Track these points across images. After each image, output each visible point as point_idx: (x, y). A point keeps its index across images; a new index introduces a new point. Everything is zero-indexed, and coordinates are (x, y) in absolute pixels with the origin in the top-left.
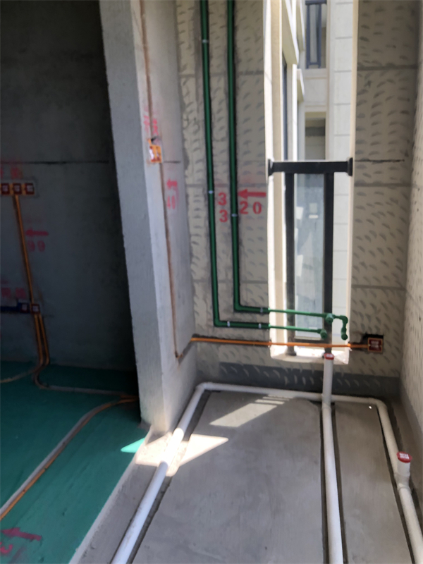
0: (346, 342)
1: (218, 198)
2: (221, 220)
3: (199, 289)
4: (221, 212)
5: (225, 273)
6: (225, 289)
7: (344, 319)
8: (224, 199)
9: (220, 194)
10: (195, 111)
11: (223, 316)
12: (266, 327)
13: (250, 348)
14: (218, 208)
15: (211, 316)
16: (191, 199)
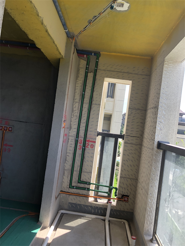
0: (116, 197)
2: (79, 149)
3: (66, 173)
4: (79, 146)
5: (77, 168)
6: (76, 174)
7: (116, 189)
8: (81, 142)
9: (80, 140)
11: (73, 184)
12: (89, 190)
13: (81, 197)
14: (79, 145)
15: (69, 184)
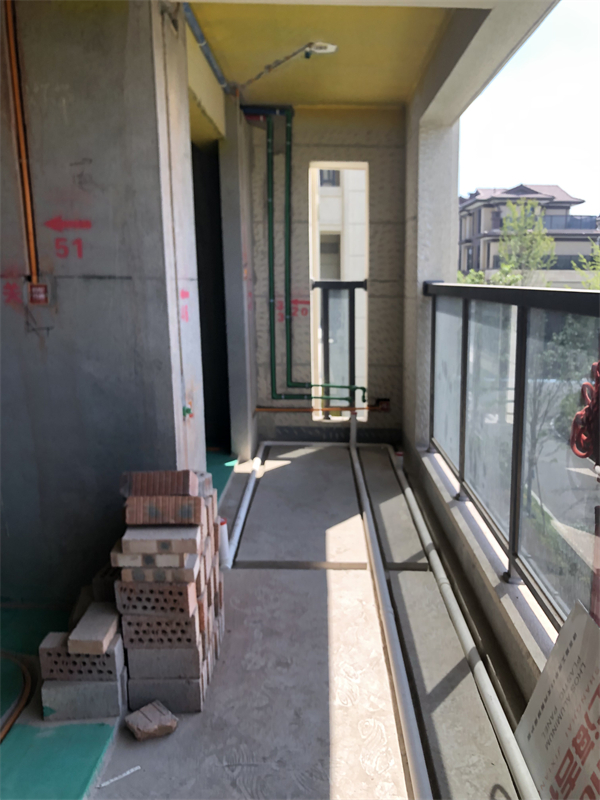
0: (365, 405)
1: (277, 304)
2: (279, 320)
3: (262, 371)
4: (279, 314)
5: (281, 358)
6: (280, 370)
7: (363, 389)
8: (281, 306)
9: (279, 302)
10: (263, 246)
11: (279, 391)
12: (309, 397)
13: (299, 415)
14: (277, 312)
15: (270, 391)
16: (258, 305)
